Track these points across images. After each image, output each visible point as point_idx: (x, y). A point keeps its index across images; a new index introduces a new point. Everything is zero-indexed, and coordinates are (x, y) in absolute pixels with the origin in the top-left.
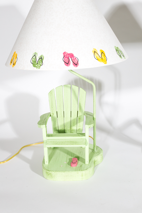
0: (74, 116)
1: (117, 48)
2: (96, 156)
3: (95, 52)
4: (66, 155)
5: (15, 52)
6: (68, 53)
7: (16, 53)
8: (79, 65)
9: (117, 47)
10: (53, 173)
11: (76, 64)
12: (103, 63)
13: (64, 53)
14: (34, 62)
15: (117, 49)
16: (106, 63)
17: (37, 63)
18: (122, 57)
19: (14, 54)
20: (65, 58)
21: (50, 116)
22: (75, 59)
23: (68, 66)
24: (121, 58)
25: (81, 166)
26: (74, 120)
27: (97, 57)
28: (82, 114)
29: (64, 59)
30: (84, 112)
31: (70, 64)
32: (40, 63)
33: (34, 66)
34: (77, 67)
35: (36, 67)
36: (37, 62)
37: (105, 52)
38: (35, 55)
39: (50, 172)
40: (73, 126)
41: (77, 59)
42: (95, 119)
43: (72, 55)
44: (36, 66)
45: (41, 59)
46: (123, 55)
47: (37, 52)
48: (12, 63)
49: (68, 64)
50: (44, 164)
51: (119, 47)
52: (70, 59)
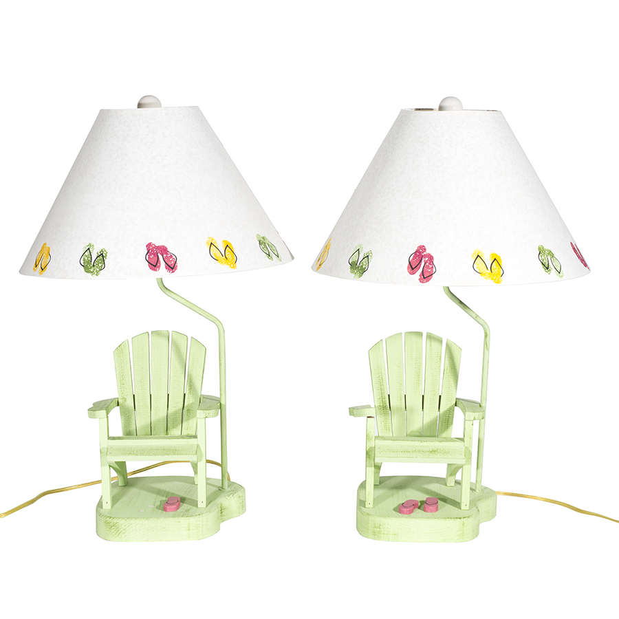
0: (176, 405)
1: (263, 238)
2: (227, 497)
3: (212, 243)
4: (154, 496)
5: (45, 244)
6: (157, 245)
7: (47, 246)
8: (178, 268)
9: (262, 236)
10: (121, 522)
11: (172, 268)
12: (228, 266)
13: (149, 245)
14: (88, 262)
15: (262, 240)
16: (234, 267)
17: (94, 266)
18: (274, 256)
19: (43, 247)
20: (151, 255)
21: (118, 405)
22: (171, 256)
23: (155, 270)
24: (271, 258)
25: (187, 511)
26: (176, 413)
27: (215, 254)
28: (194, 401)
29: (149, 257)
30: (199, 395)
31: (159, 267)
32: (100, 265)
33: (87, 270)
34: (173, 272)
35: (92, 272)
36: (92, 263)
37: (233, 245)
38: (89, 249)
39: (115, 521)
40: (173, 427)
41: (174, 257)
42: (223, 407)
43: (164, 250)
44: (92, 270)
45: (101, 257)
46: (276, 253)
47: (92, 243)
48: (39, 267)
49: (155, 266)
50: (102, 508)
51: (267, 237)
52: (160, 257)
